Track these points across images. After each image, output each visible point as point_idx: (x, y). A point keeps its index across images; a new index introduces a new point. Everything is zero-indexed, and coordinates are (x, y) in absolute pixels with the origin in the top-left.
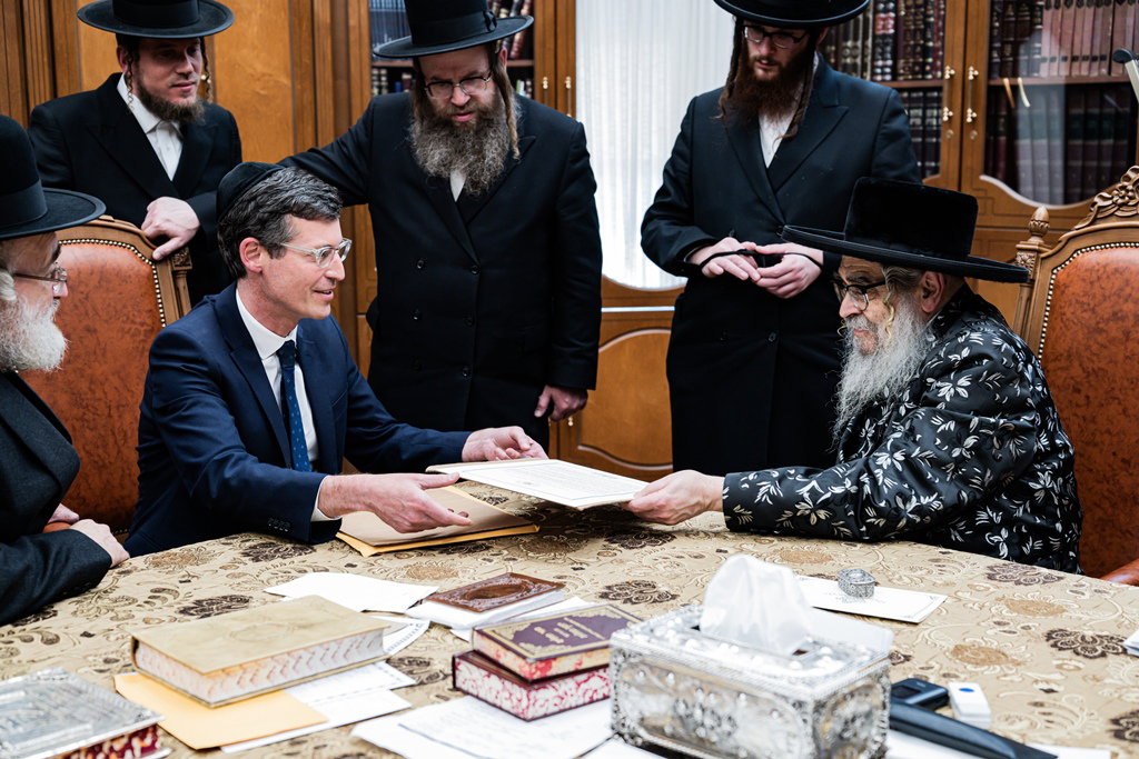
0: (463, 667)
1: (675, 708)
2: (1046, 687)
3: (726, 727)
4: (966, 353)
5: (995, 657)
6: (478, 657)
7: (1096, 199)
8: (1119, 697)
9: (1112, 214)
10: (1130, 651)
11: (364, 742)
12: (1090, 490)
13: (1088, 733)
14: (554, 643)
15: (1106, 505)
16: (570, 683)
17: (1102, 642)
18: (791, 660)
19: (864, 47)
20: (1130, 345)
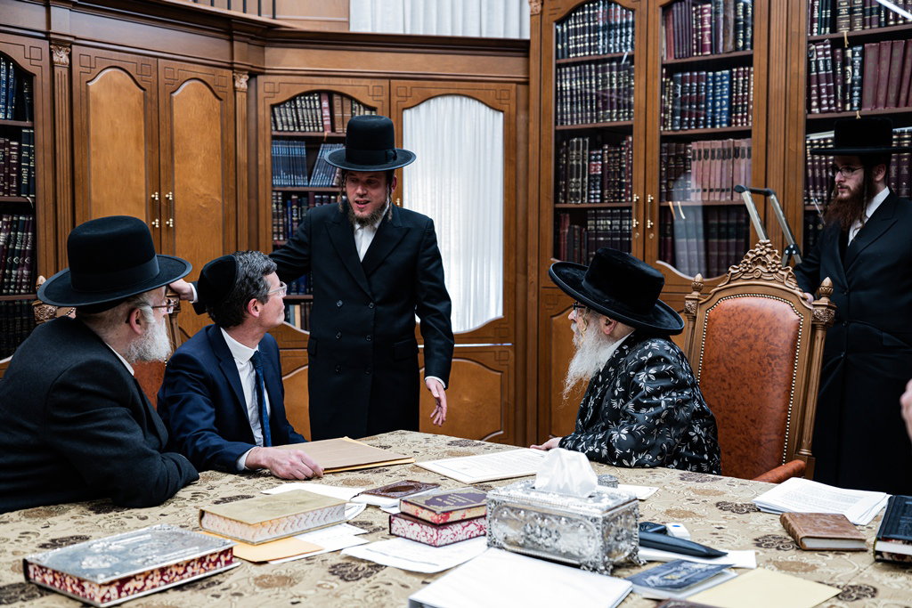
2: (718, 526)
3: (554, 536)
4: (650, 355)
5: (690, 514)
6: (405, 515)
7: (730, 269)
8: (758, 530)
9: (740, 278)
10: (761, 510)
11: (349, 557)
12: (733, 439)
13: (742, 545)
14: (449, 505)
15: (743, 447)
16: (458, 527)
17: (746, 507)
18: (586, 499)
19: (583, 182)
20: (753, 353)
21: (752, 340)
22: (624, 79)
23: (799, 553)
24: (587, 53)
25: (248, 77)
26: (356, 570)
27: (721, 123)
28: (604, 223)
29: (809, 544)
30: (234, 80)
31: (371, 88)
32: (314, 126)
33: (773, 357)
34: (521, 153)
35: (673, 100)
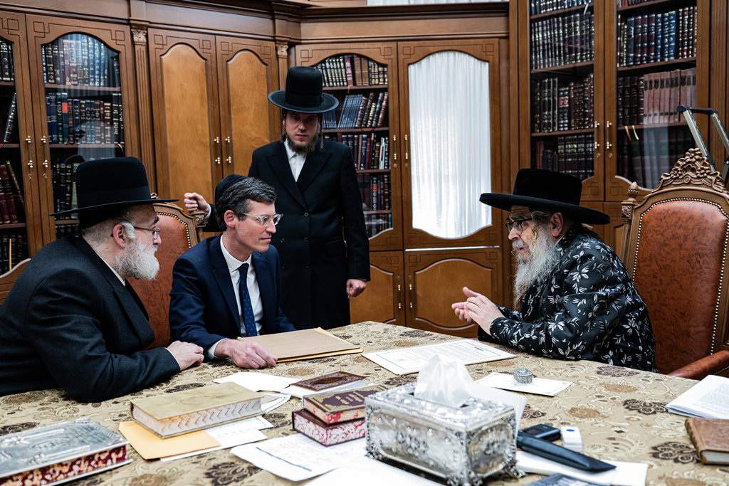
0: (298, 417)
1: (396, 438)
2: (618, 429)
3: (422, 448)
4: (582, 253)
5: (593, 413)
6: (306, 413)
7: (662, 176)
8: (659, 436)
9: (671, 184)
10: (670, 411)
11: (236, 457)
13: (638, 454)
14: (344, 404)
15: (673, 337)
16: (351, 427)
17: (655, 406)
18: (458, 410)
19: (554, 114)
20: (682, 252)
21: (681, 240)
22: (586, 27)
23: (698, 466)
24: (555, 8)
25: (287, 47)
26: (234, 472)
27: (669, 57)
28: (572, 147)
29: (710, 457)
30: (276, 50)
31: (382, 49)
32: (340, 82)
33: (701, 256)
34: (504, 94)
35: (627, 41)
